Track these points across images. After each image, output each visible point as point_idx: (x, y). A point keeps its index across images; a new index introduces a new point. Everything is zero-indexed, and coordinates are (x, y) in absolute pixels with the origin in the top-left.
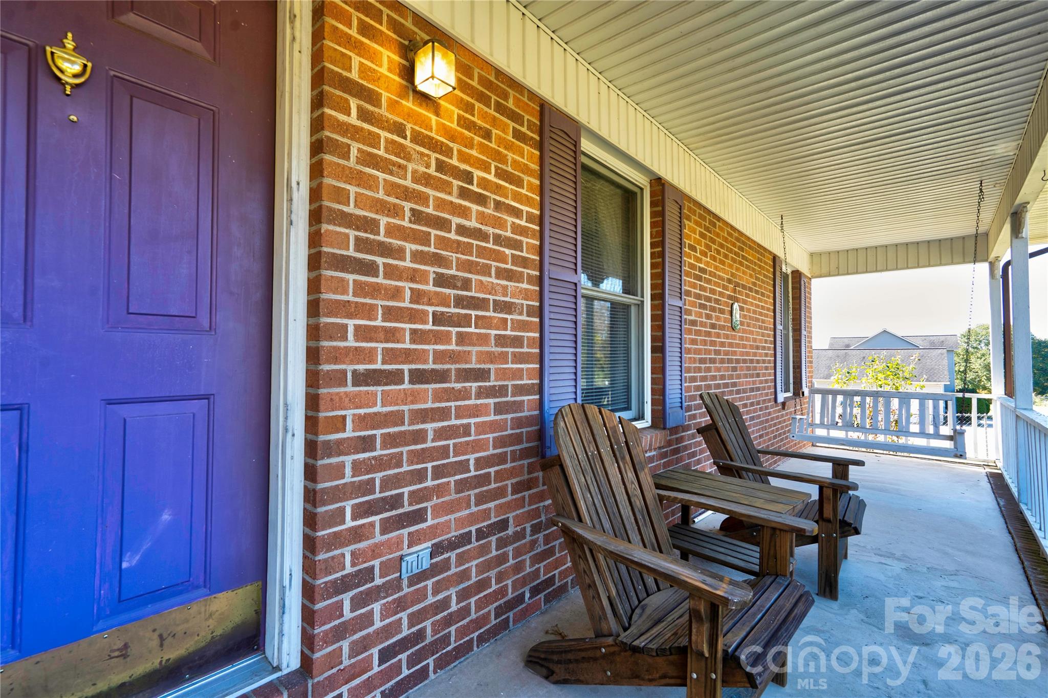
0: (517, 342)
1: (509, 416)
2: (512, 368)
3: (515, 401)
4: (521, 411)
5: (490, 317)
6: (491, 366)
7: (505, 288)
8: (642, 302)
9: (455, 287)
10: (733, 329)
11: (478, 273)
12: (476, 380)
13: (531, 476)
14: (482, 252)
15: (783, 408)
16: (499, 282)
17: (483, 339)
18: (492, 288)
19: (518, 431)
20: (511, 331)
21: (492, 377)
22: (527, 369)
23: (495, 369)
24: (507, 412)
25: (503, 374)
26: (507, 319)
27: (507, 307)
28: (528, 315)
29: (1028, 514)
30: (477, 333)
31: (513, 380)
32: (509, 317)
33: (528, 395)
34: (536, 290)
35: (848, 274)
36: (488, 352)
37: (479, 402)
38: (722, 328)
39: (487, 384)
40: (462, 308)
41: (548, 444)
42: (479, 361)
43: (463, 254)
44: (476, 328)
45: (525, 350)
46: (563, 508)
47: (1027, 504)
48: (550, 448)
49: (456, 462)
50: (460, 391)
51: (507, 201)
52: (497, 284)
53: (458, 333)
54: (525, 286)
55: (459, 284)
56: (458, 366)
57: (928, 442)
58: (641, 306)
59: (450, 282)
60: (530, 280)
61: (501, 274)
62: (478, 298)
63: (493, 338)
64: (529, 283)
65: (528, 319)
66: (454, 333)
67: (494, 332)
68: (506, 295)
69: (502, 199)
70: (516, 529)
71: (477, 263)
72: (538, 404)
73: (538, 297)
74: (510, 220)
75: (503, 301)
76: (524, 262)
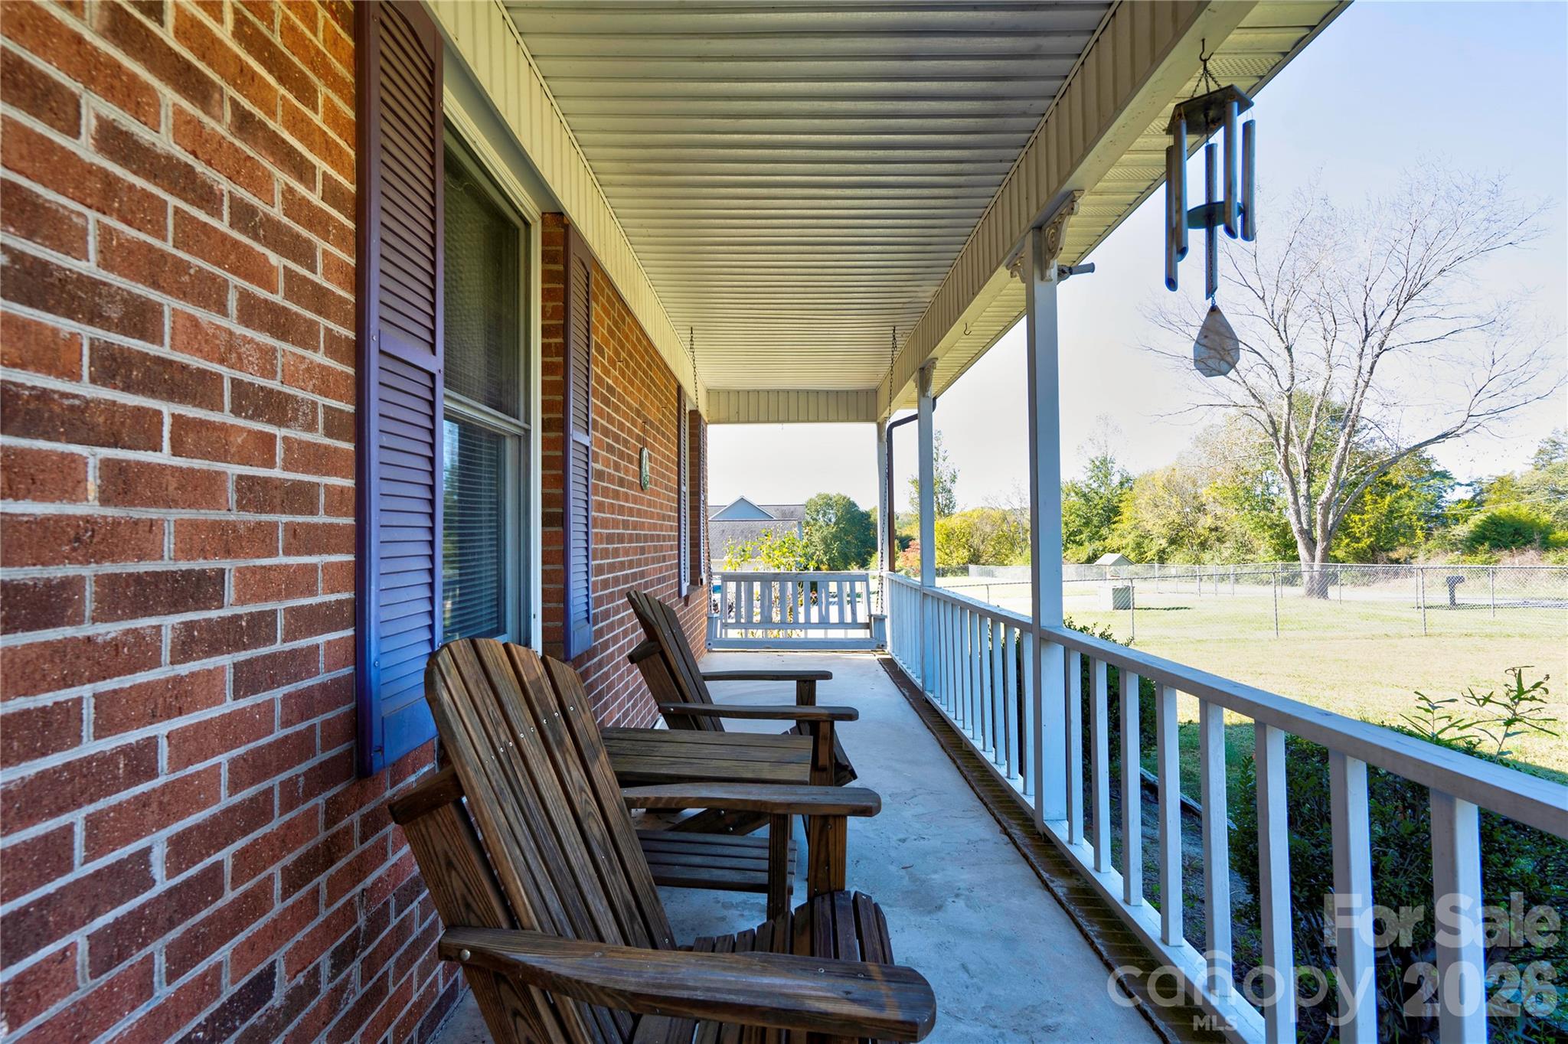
0: (300, 497)
1: (278, 693)
2: (287, 566)
3: (293, 652)
4: (310, 674)
5: (223, 428)
6: (227, 564)
7: (269, 354)
8: (528, 432)
9: (94, 317)
10: (642, 488)
11: (182, 294)
12: (175, 607)
13: (335, 829)
14: (192, 235)
15: (686, 605)
16: (249, 333)
17: (202, 489)
18: (230, 348)
19: (302, 726)
20: (285, 468)
21: (230, 592)
22: (327, 567)
23: (239, 570)
24: (273, 683)
25: (260, 583)
26: (273, 437)
27: (275, 407)
28: (329, 433)
29: (937, 702)
30: (181, 470)
31: (289, 595)
32: (280, 432)
33: (328, 631)
34: (348, 376)
35: (748, 422)
36: (215, 525)
37: (184, 669)
38: (631, 485)
39: (214, 614)
40: (127, 388)
41: (377, 741)
42: (185, 551)
43: (129, 224)
44: (176, 452)
45: (321, 519)
46: (468, 906)
47: (932, 692)
48: (381, 749)
49: (98, 873)
50: (115, 646)
51: (272, 124)
52: (245, 339)
53: (106, 464)
54: (320, 358)
55: (114, 312)
56: (108, 568)
57: (846, 634)
58: (524, 438)
59: (73, 297)
60: (334, 346)
61: (252, 312)
62: (184, 368)
63: (231, 486)
64: (330, 352)
65: (328, 441)
66: (93, 463)
67: (234, 470)
68: (272, 375)
69: (259, 114)
70: (294, 983)
71: (181, 267)
72: (350, 649)
73: (352, 392)
74: (282, 178)
75: (262, 388)
76: (319, 299)
